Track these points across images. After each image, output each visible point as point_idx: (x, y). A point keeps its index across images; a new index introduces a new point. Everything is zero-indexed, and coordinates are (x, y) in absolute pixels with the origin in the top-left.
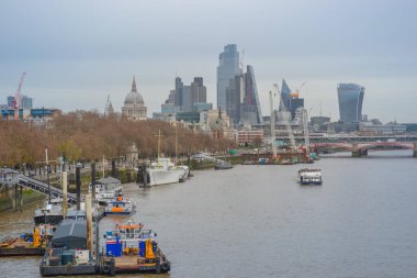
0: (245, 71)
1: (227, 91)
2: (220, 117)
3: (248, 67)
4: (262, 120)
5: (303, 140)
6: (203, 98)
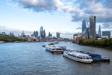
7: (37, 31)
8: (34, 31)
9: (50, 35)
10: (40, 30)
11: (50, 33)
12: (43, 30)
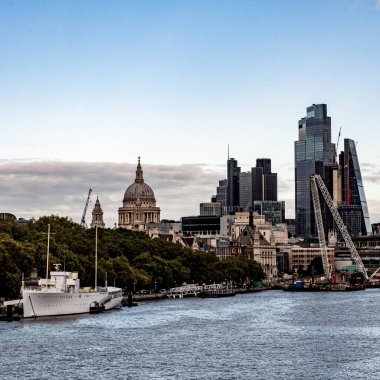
3: (347, 141)
4: (370, 230)
7: (264, 164)
10: (299, 147)
12: (330, 147)
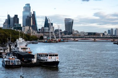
0: (32, 13)
1: (26, 20)
2: (29, 29)
3: (34, 12)
4: (38, 30)
5: (59, 37)
6: (18, 22)
7: (16, 16)
8: (9, 16)
9: (47, 24)
11: (47, 20)
